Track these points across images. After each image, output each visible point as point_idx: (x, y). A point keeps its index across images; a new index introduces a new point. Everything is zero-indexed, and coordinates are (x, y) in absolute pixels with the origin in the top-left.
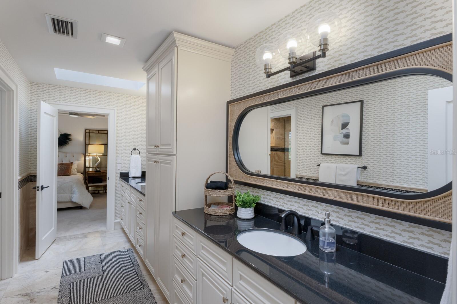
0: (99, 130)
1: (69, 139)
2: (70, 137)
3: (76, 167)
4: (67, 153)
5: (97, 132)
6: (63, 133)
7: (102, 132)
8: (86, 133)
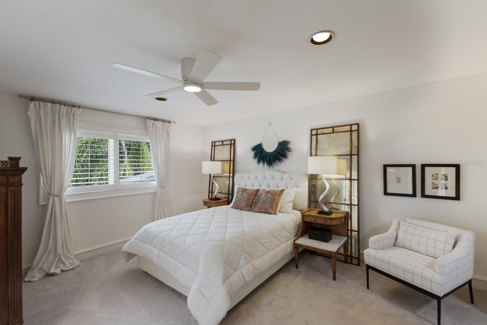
0: (333, 127)
1: (288, 149)
2: (289, 146)
3: (292, 199)
4: (284, 173)
5: (331, 130)
6: (281, 140)
7: (340, 129)
8: (312, 135)
